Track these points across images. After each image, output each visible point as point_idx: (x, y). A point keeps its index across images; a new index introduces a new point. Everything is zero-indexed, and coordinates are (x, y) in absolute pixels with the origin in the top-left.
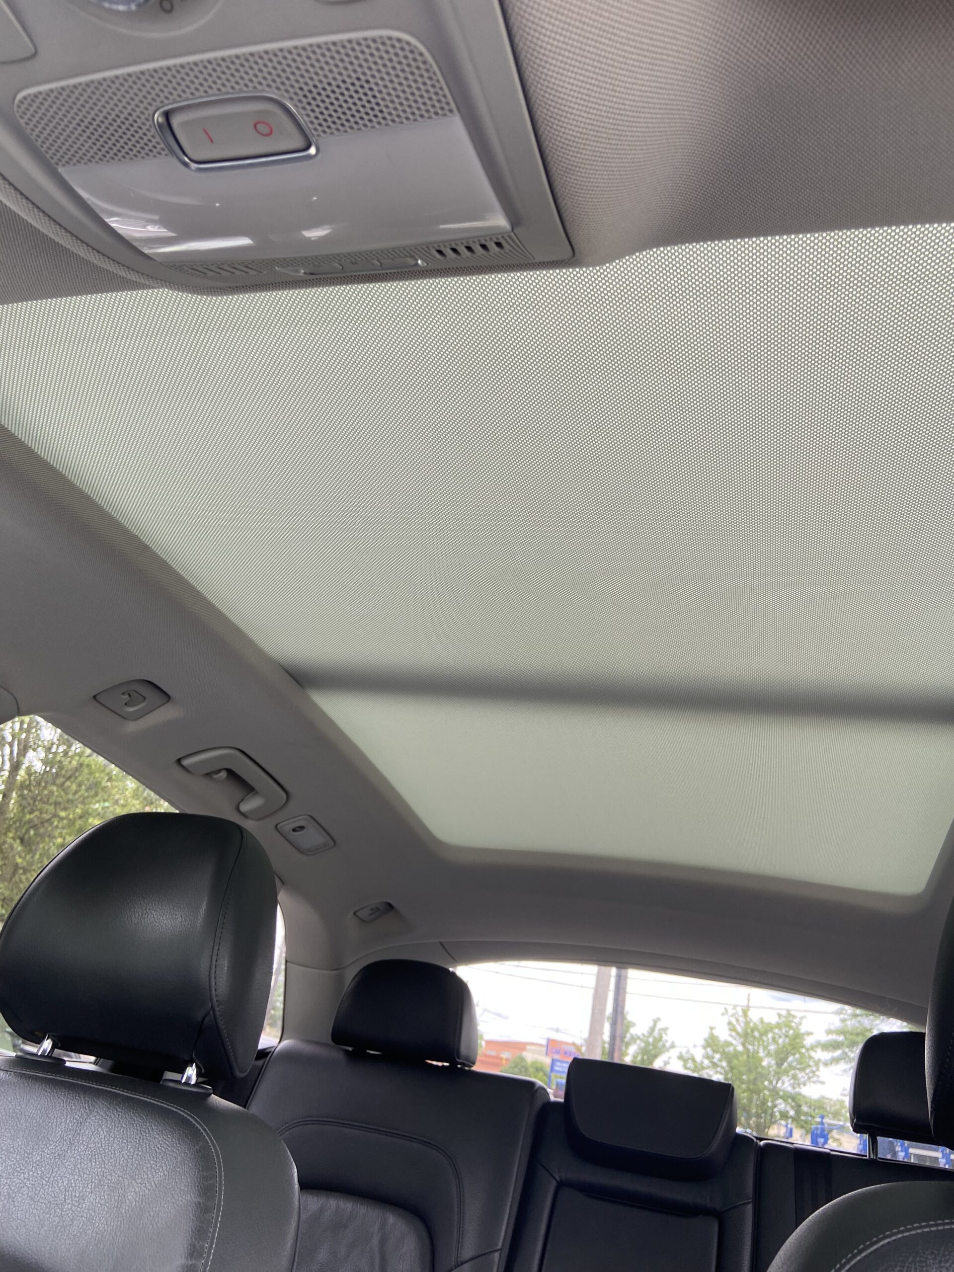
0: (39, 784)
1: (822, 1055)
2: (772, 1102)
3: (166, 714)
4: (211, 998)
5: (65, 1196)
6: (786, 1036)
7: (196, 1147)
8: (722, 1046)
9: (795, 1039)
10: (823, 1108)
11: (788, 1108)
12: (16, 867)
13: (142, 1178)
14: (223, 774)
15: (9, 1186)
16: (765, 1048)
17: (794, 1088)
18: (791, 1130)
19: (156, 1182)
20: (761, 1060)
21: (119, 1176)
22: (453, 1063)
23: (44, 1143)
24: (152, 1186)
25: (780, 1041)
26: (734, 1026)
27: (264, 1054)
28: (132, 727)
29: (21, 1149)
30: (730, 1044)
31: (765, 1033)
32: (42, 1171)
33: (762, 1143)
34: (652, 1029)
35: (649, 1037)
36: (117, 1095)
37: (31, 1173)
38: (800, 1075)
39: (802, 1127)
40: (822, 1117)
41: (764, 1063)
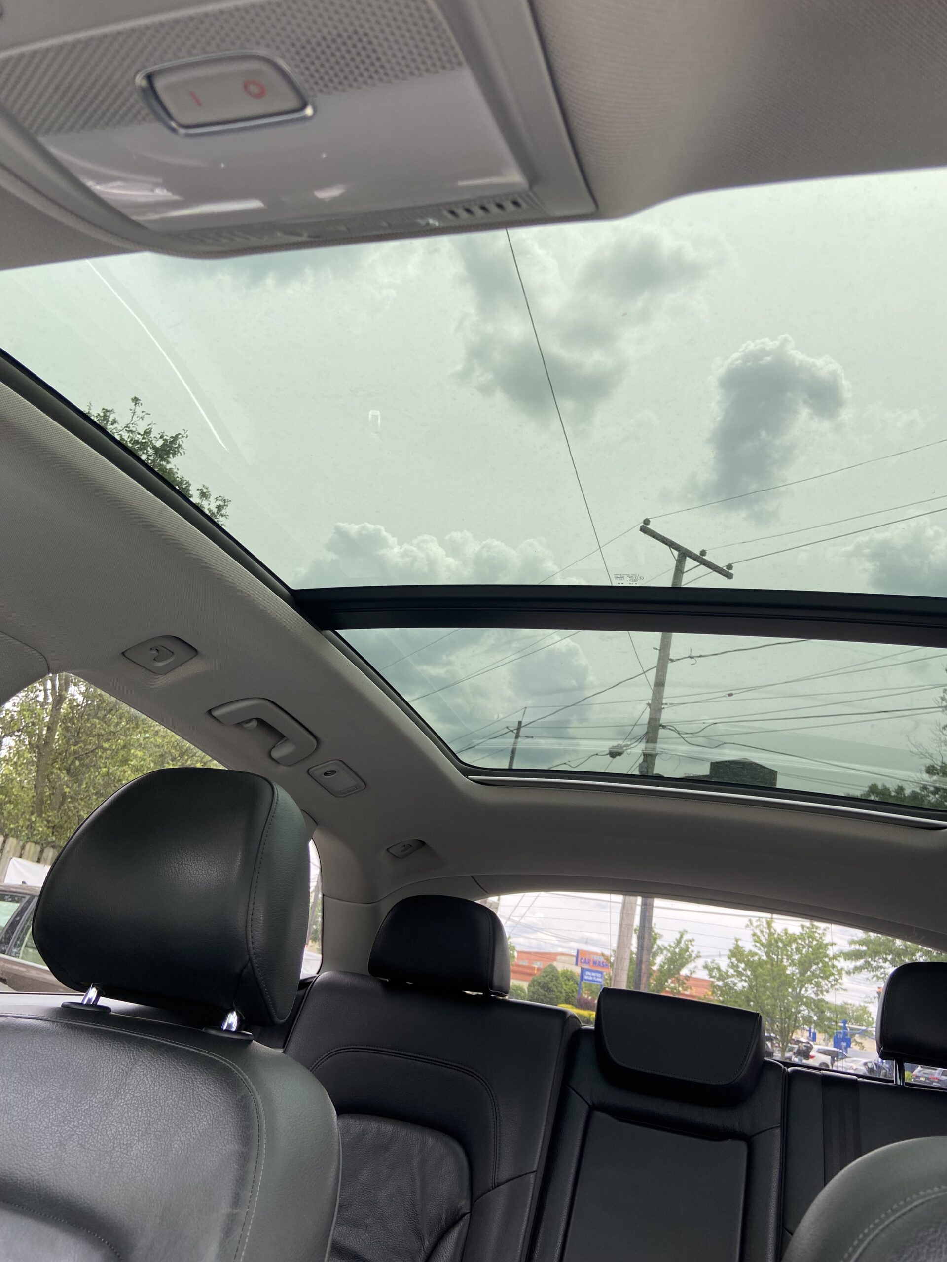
0: (81, 716)
1: (842, 964)
2: (796, 1008)
3: (195, 667)
4: (248, 951)
5: (114, 1143)
6: (810, 947)
7: (238, 1097)
8: (747, 956)
9: (818, 949)
10: (846, 1013)
11: (812, 1014)
12: (64, 795)
13: (187, 1127)
14: (254, 724)
15: (60, 1133)
16: (789, 957)
17: (817, 995)
18: (814, 1034)
19: (201, 1131)
20: (785, 968)
21: (165, 1125)
22: (487, 993)
23: (92, 1092)
24: (196, 1135)
25: (804, 951)
26: (758, 937)
27: (305, 984)
28: (162, 681)
29: (70, 1098)
30: (756, 954)
31: (789, 944)
32: (90, 1119)
33: (790, 1069)
34: (679, 942)
35: (675, 948)
36: (160, 1045)
37: (80, 1121)
38: (823, 983)
39: (826, 1032)
40: (845, 1022)
41: (788, 972)
